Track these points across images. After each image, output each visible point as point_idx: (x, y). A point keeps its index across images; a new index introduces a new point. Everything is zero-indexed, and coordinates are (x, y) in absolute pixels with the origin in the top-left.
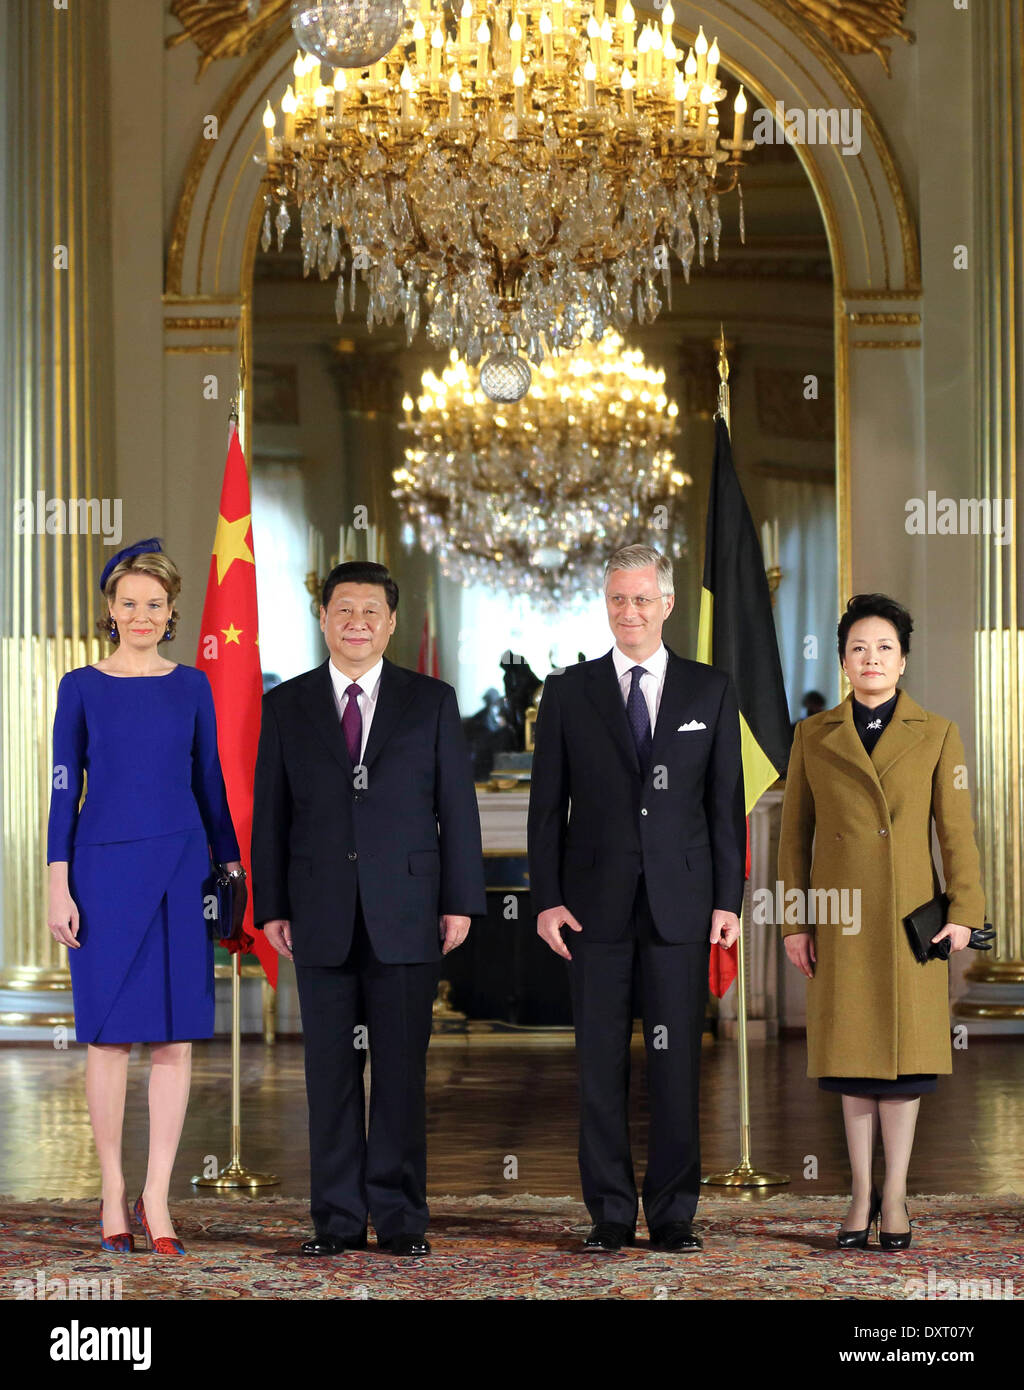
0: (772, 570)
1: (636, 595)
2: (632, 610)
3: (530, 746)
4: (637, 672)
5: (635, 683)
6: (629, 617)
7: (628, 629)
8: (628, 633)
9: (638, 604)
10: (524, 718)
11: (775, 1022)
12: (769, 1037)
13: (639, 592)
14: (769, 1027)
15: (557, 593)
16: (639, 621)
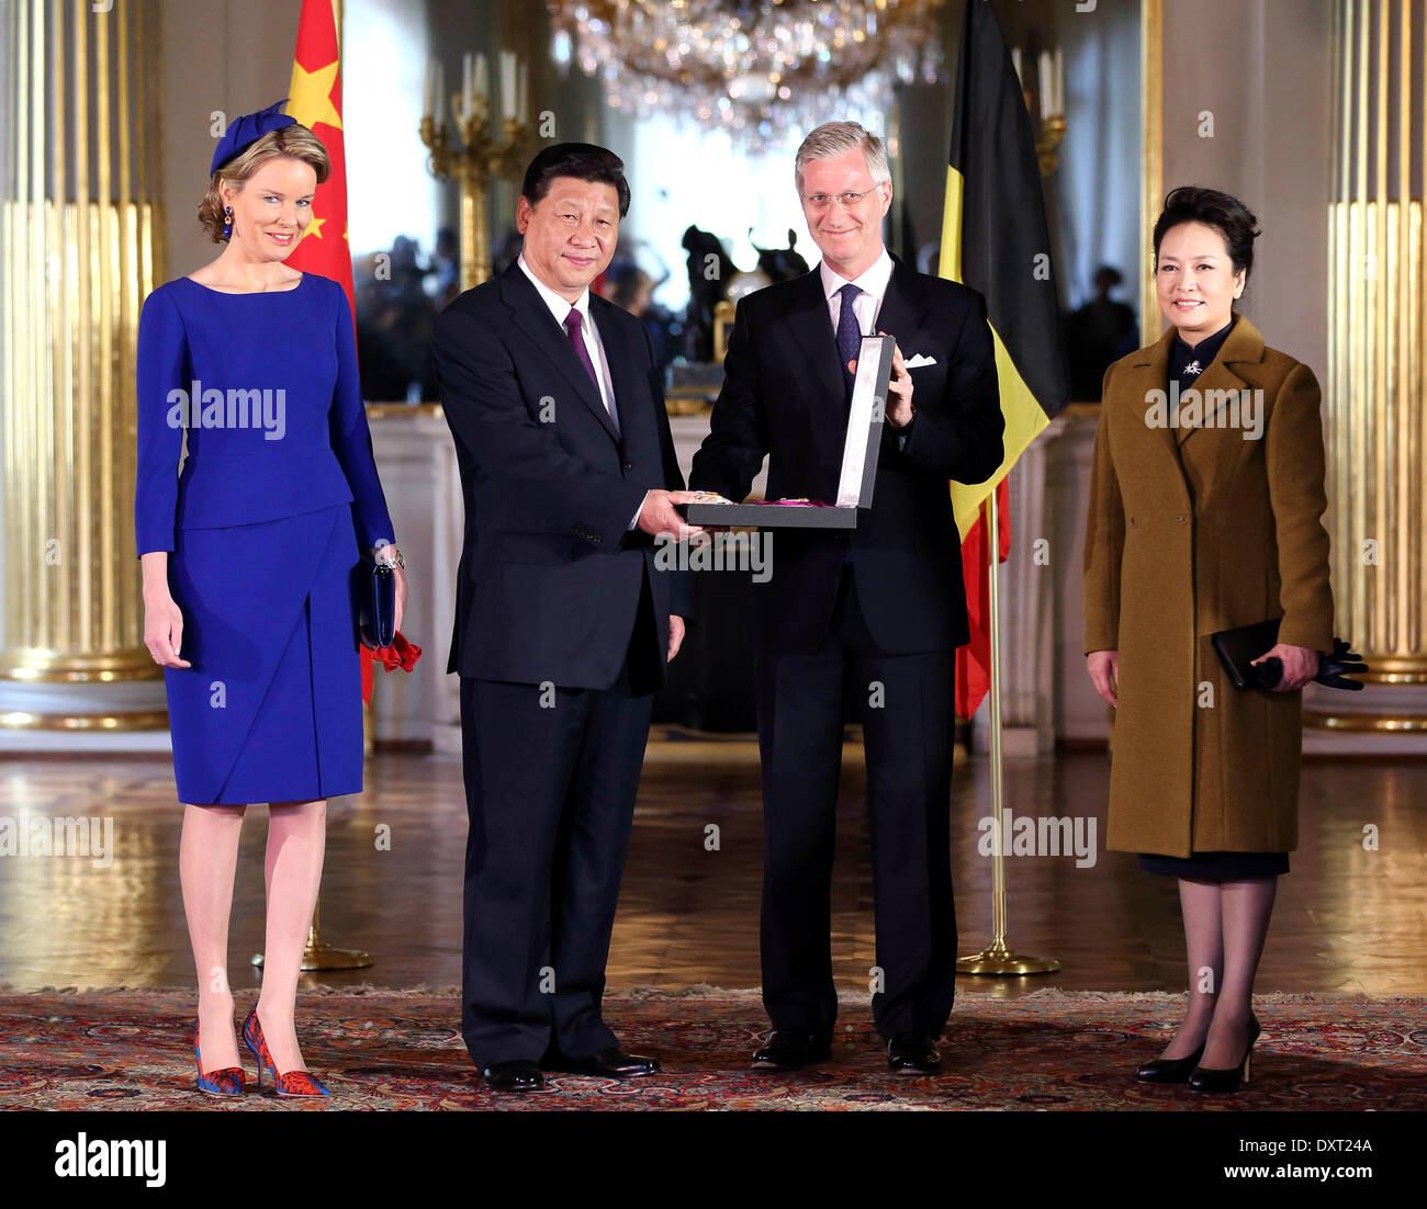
0: (1052, 119)
1: (841, 192)
2: (839, 214)
3: (721, 353)
4: (849, 293)
5: (846, 308)
6: (837, 223)
7: (834, 237)
8: (835, 242)
9: (845, 202)
10: (713, 316)
11: (1050, 732)
12: (1041, 753)
13: (846, 186)
14: (1041, 737)
15: (765, 129)
16: (851, 224)
